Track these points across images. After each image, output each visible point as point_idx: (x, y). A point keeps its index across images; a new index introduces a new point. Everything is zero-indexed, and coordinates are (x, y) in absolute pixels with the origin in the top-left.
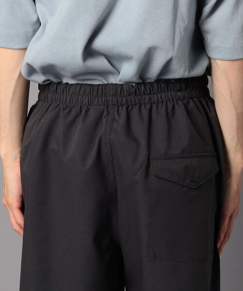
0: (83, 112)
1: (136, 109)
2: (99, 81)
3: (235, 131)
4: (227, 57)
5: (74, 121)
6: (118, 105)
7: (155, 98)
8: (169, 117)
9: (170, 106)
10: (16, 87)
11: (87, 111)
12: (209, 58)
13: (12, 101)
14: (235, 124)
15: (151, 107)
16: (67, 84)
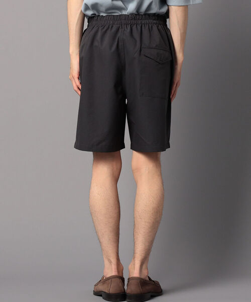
0: (110, 27)
1: (135, 26)
2: (118, 13)
3: (179, 41)
4: (177, 4)
5: (106, 31)
6: (127, 24)
7: (143, 22)
8: (150, 30)
9: (150, 26)
10: (79, 18)
11: (112, 27)
12: (168, 6)
13: (77, 24)
14: (179, 38)
15: (142, 26)
16: (102, 16)
